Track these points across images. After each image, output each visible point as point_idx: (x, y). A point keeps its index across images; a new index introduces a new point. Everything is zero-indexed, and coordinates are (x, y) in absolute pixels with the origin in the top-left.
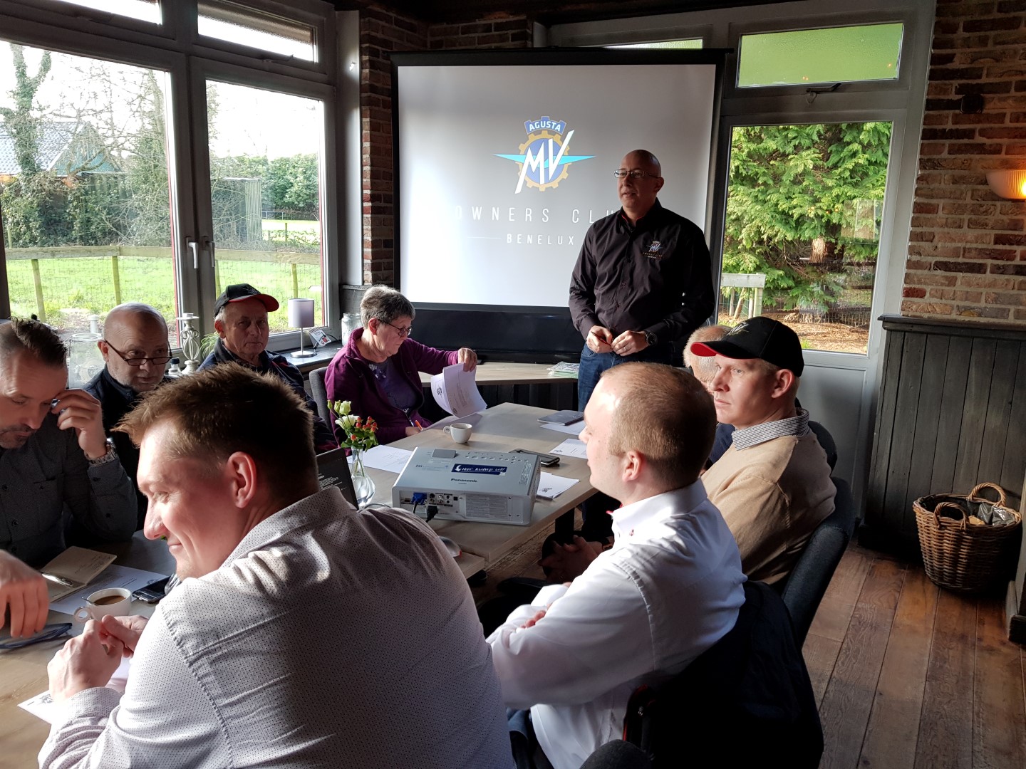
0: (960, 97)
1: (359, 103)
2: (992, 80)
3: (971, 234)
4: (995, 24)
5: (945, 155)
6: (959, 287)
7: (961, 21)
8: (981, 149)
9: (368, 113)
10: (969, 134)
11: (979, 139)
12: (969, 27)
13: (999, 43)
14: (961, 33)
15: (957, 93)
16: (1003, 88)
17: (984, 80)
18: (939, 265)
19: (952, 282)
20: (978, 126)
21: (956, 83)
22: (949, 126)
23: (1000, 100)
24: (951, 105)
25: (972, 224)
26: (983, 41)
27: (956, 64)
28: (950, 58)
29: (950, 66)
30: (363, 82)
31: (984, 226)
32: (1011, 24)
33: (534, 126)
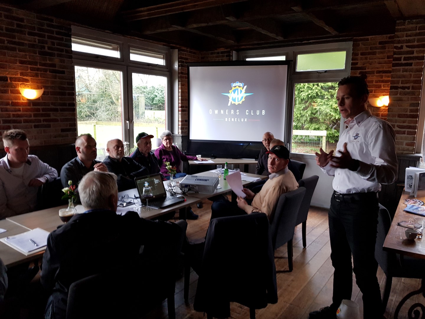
0: (360, 75)
1: (178, 78)
2: (369, 70)
4: (369, 54)
7: (359, 52)
9: (180, 80)
12: (362, 54)
13: (371, 59)
14: (360, 56)
15: (359, 74)
16: (372, 73)
17: (367, 70)
21: (359, 71)
23: (372, 76)
26: (366, 58)
27: (359, 65)
28: (357, 64)
29: (357, 66)
30: (179, 71)
32: (374, 53)
33: (234, 85)
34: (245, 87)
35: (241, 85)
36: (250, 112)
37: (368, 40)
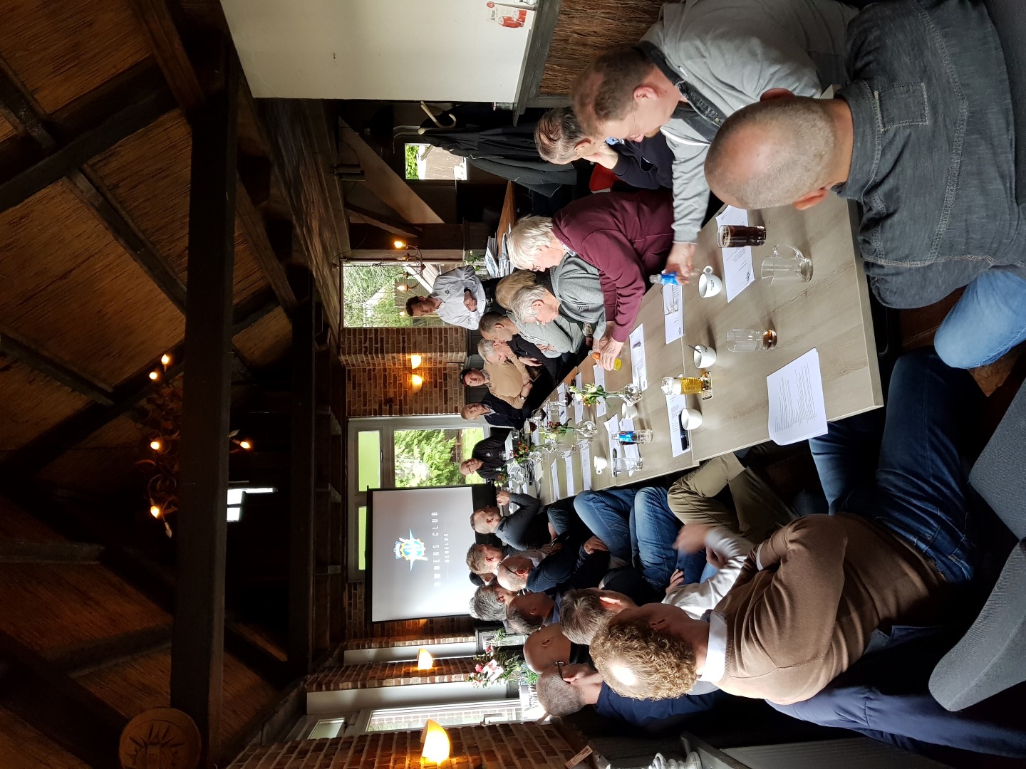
0: (388, 405)
1: (388, 648)
2: (383, 396)
3: (434, 395)
4: (365, 398)
5: (408, 407)
6: (453, 396)
7: (363, 408)
8: (405, 397)
10: (400, 401)
11: (402, 397)
12: (365, 405)
13: (371, 396)
14: (367, 408)
16: (385, 393)
17: (383, 398)
18: (446, 403)
19: (452, 399)
20: (398, 399)
21: (383, 406)
22: (398, 407)
23: (389, 393)
24: (391, 407)
25: (431, 395)
26: (370, 401)
27: (377, 407)
28: (375, 410)
30: (378, 645)
31: (431, 392)
32: (365, 394)
33: (398, 555)
34: (401, 539)
35: (398, 545)
36: (436, 531)
37: (350, 402)
